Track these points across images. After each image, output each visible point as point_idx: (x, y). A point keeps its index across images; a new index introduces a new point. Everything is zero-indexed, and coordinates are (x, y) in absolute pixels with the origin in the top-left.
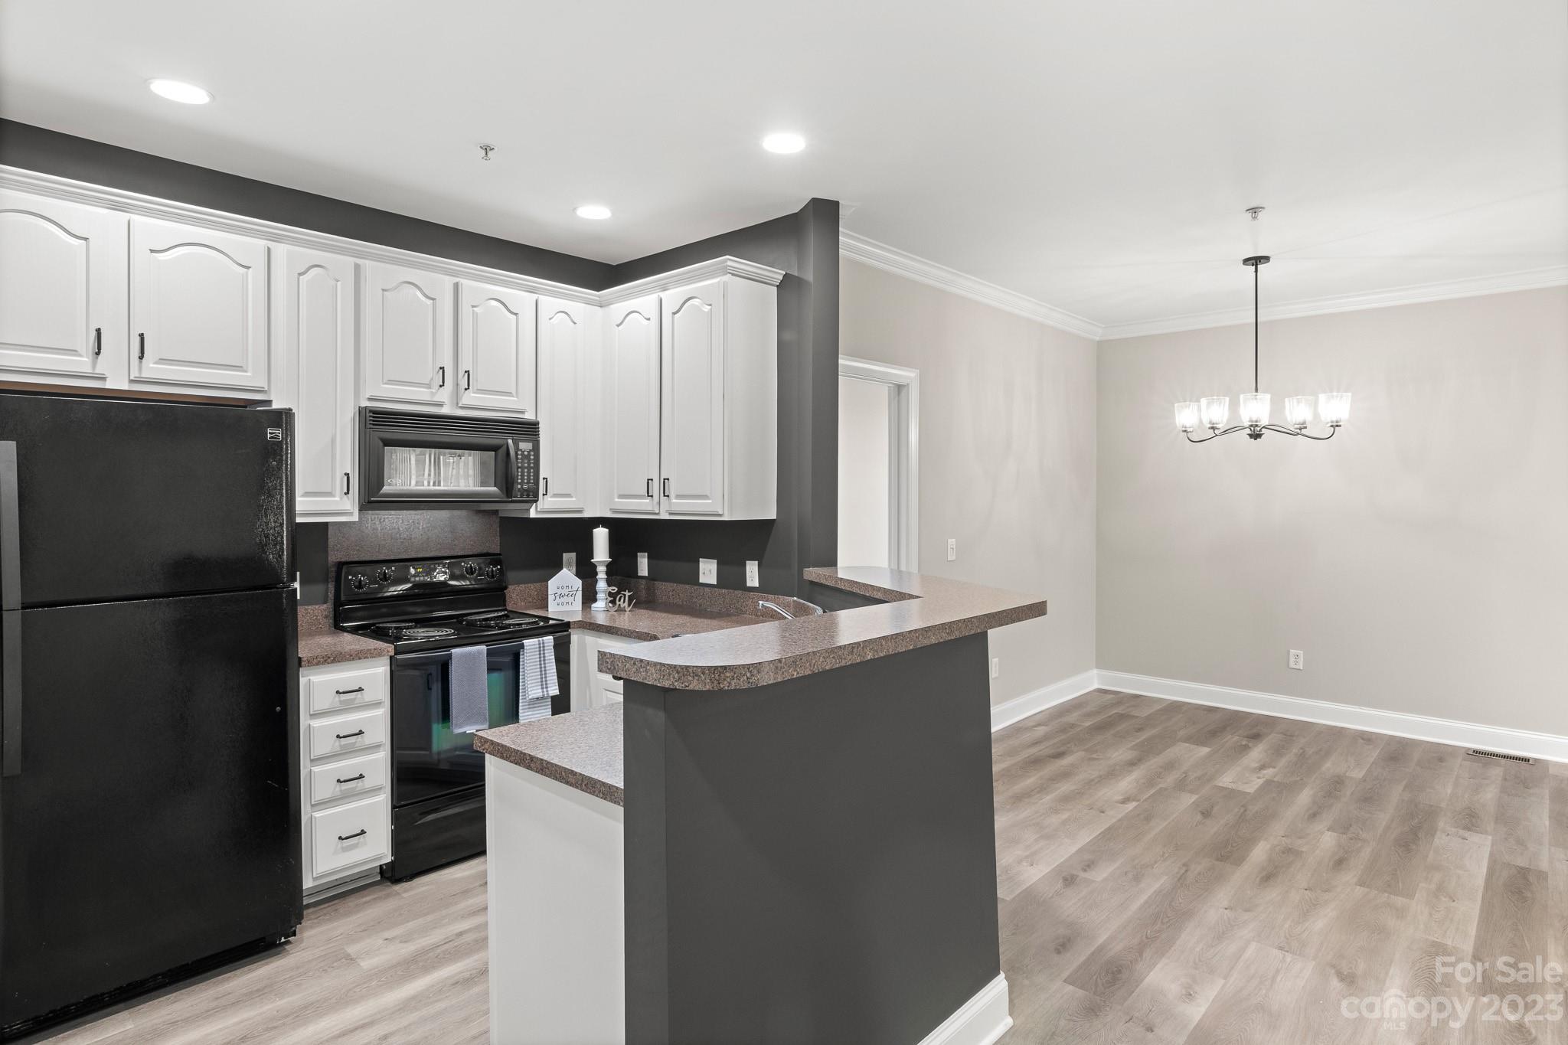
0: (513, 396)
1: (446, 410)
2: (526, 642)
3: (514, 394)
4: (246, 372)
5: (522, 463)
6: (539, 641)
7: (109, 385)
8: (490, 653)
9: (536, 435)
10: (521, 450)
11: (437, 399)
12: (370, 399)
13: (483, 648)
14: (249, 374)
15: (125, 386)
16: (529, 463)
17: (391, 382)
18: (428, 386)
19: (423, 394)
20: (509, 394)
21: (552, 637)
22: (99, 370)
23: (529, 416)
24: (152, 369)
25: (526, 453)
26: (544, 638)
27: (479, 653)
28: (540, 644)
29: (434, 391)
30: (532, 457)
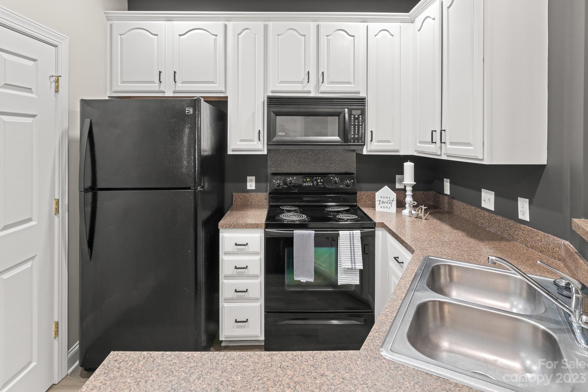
0: (352, 84)
1: (312, 95)
2: (341, 232)
3: (352, 82)
4: (216, 84)
5: (354, 122)
6: (350, 233)
7: (166, 95)
8: (316, 236)
9: (363, 105)
10: (353, 115)
11: (306, 89)
12: (272, 92)
13: (312, 232)
14: (217, 85)
15: (172, 95)
16: (359, 122)
17: (282, 82)
18: (302, 83)
19: (298, 87)
20: (349, 83)
21: (359, 231)
22: (162, 89)
23: (362, 95)
24: (180, 86)
25: (357, 116)
26: (354, 231)
27: (310, 235)
28: (350, 235)
29: (305, 85)
30: (361, 119)
